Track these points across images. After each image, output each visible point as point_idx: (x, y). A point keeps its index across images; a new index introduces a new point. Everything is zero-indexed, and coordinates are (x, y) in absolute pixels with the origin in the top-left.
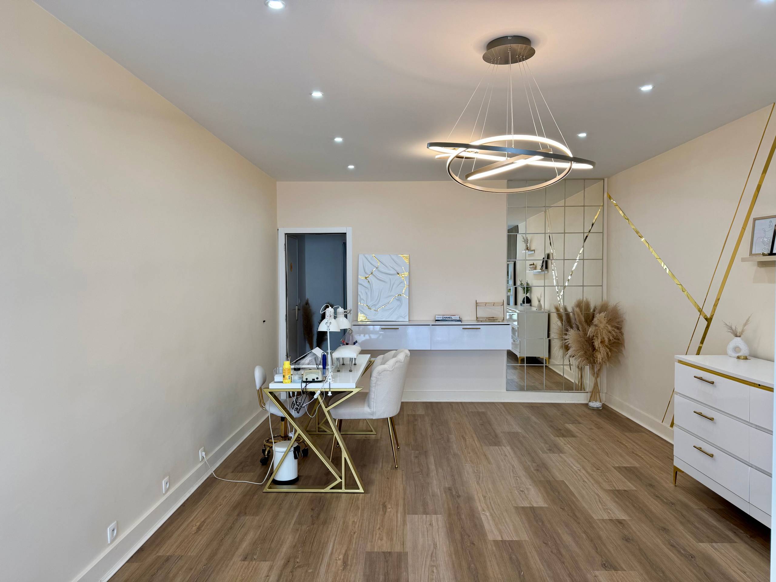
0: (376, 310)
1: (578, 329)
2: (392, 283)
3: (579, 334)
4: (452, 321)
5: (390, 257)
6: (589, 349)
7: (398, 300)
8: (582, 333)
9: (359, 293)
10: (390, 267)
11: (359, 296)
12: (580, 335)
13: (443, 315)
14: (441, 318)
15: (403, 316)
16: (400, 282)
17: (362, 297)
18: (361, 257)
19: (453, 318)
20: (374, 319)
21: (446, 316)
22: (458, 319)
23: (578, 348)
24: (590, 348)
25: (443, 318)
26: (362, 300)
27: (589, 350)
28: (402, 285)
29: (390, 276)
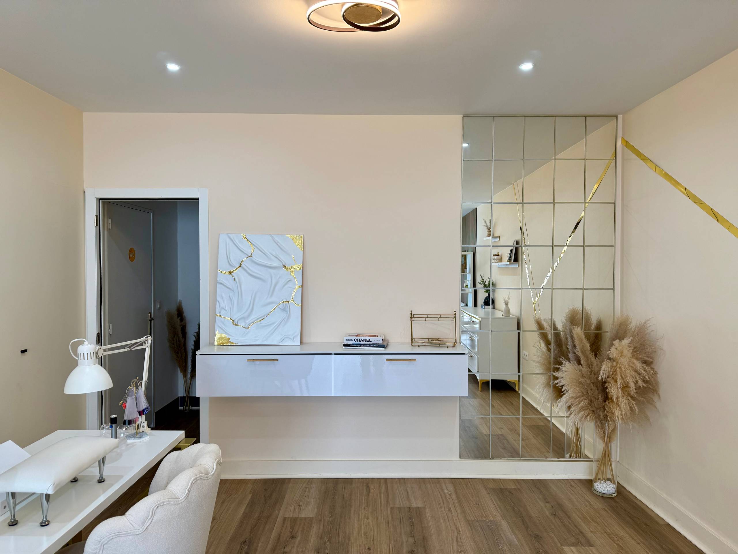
0: (246, 326)
1: (579, 363)
2: (274, 281)
3: (580, 370)
4: (370, 346)
5: (271, 238)
6: (597, 397)
7: (284, 310)
8: (586, 370)
9: (218, 298)
10: (271, 255)
11: (217, 303)
12: (583, 372)
13: (357, 336)
14: (352, 340)
15: (290, 337)
16: (287, 280)
17: (222, 305)
18: (223, 237)
19: (373, 340)
20: (242, 342)
21: (360, 338)
22: (381, 342)
23: (579, 395)
24: (600, 396)
25: (356, 340)
26: (223, 310)
27: (598, 399)
28: (290, 285)
29: (272, 271)
